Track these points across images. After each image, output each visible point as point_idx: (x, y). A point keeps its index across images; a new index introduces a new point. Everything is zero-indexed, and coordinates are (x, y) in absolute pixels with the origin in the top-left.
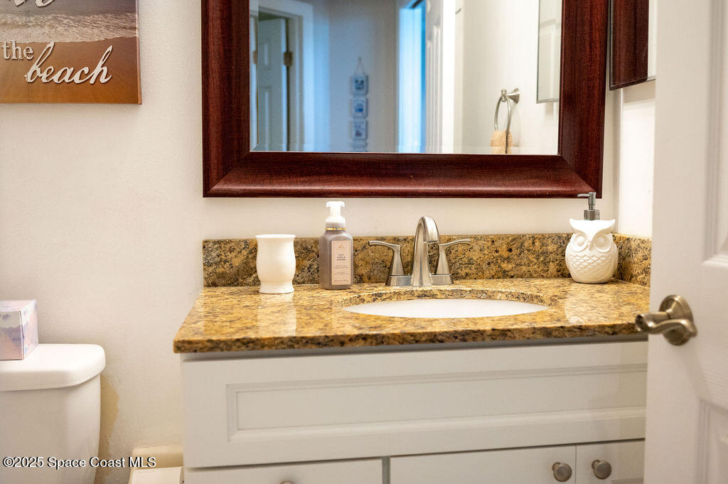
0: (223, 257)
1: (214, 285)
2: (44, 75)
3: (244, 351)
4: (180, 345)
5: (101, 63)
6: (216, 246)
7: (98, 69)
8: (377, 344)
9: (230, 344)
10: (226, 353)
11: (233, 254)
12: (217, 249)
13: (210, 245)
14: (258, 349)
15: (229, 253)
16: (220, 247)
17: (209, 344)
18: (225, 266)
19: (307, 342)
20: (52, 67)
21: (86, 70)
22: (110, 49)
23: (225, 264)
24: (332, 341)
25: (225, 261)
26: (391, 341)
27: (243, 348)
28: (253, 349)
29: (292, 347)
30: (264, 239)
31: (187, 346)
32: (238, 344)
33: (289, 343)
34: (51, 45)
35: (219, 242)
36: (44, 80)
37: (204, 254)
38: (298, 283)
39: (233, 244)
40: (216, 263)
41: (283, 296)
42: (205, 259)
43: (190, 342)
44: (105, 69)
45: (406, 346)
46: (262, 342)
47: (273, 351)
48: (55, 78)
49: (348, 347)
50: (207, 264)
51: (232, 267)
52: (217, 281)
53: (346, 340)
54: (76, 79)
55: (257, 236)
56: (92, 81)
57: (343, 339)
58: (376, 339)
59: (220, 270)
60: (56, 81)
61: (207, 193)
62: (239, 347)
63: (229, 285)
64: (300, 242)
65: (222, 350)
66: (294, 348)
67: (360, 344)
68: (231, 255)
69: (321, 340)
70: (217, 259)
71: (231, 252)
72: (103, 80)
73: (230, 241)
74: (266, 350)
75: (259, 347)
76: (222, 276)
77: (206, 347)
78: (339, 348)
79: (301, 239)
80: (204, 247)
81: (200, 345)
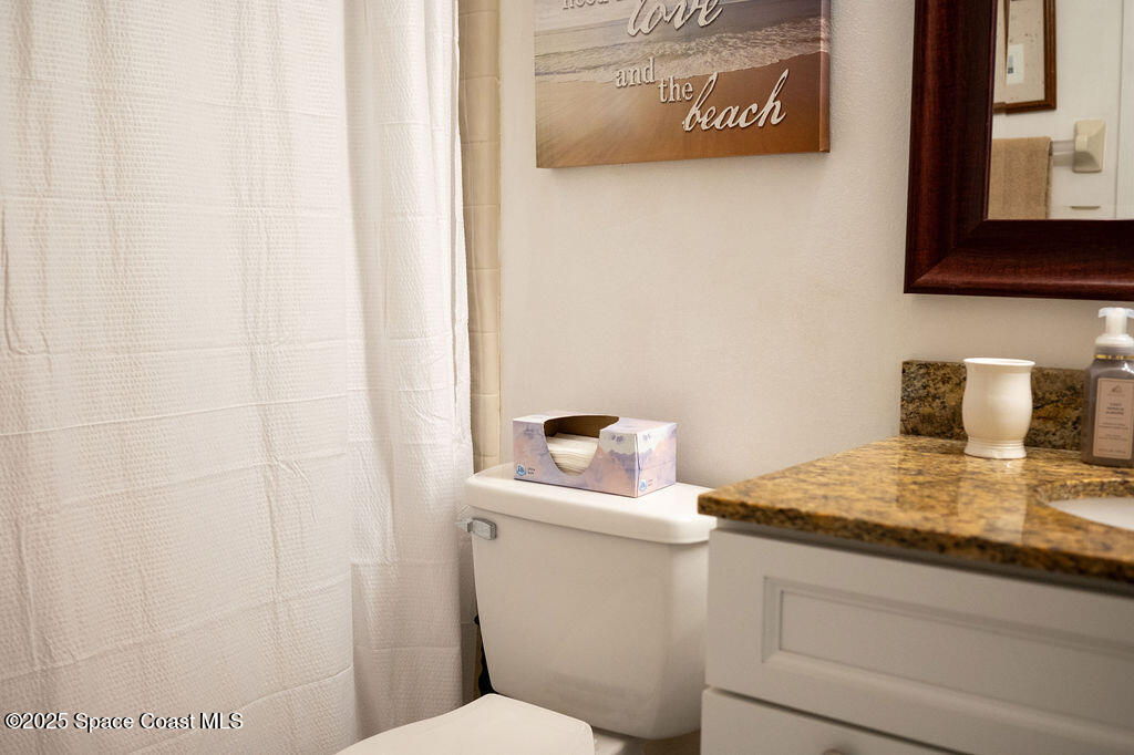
0: (932, 391)
1: (915, 432)
2: (705, 120)
3: (789, 529)
4: (705, 503)
5: (773, 95)
6: (922, 371)
7: (769, 105)
8: (1004, 561)
9: (770, 514)
10: (763, 527)
11: (947, 387)
12: (923, 376)
13: (913, 369)
14: (810, 531)
15: (940, 385)
16: (928, 374)
17: (742, 510)
18: (934, 405)
19: (883, 535)
20: (713, 108)
21: (754, 107)
22: (785, 74)
23: (934, 400)
24: (925, 540)
25: (935, 397)
26: (1032, 561)
27: (788, 524)
28: (801, 529)
29: (859, 537)
30: (978, 366)
31: (714, 507)
32: (782, 517)
33: (856, 531)
34: (714, 77)
35: (926, 365)
36: (704, 127)
37: (903, 383)
38: (1054, 447)
39: (948, 370)
40: (920, 398)
41: (995, 462)
42: (904, 390)
43: (717, 502)
44: (778, 103)
45: (1058, 575)
46: (814, 521)
47: (831, 537)
48: (717, 123)
49: (953, 555)
50: (907, 399)
51: (944, 407)
52: (920, 427)
53: (949, 543)
54: (742, 122)
55: (967, 360)
56: (761, 124)
57: (944, 540)
58: (1003, 552)
59: (926, 410)
60: (718, 127)
61: (911, 286)
62: (782, 522)
63: (938, 435)
64: (1063, 377)
65: (759, 522)
66: (862, 539)
67: (972, 555)
68: (944, 388)
69: (907, 537)
70: (922, 392)
71: (944, 383)
72: (775, 120)
73: (945, 365)
74: (820, 534)
75: (810, 527)
76: (928, 419)
77: (738, 513)
78: (935, 555)
79: (1064, 371)
80: (904, 371)
81: (730, 509)
